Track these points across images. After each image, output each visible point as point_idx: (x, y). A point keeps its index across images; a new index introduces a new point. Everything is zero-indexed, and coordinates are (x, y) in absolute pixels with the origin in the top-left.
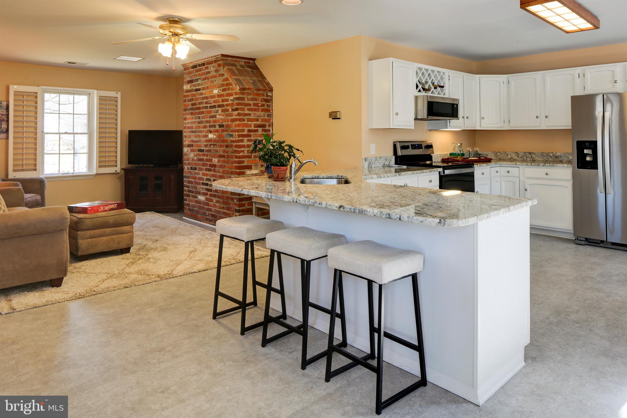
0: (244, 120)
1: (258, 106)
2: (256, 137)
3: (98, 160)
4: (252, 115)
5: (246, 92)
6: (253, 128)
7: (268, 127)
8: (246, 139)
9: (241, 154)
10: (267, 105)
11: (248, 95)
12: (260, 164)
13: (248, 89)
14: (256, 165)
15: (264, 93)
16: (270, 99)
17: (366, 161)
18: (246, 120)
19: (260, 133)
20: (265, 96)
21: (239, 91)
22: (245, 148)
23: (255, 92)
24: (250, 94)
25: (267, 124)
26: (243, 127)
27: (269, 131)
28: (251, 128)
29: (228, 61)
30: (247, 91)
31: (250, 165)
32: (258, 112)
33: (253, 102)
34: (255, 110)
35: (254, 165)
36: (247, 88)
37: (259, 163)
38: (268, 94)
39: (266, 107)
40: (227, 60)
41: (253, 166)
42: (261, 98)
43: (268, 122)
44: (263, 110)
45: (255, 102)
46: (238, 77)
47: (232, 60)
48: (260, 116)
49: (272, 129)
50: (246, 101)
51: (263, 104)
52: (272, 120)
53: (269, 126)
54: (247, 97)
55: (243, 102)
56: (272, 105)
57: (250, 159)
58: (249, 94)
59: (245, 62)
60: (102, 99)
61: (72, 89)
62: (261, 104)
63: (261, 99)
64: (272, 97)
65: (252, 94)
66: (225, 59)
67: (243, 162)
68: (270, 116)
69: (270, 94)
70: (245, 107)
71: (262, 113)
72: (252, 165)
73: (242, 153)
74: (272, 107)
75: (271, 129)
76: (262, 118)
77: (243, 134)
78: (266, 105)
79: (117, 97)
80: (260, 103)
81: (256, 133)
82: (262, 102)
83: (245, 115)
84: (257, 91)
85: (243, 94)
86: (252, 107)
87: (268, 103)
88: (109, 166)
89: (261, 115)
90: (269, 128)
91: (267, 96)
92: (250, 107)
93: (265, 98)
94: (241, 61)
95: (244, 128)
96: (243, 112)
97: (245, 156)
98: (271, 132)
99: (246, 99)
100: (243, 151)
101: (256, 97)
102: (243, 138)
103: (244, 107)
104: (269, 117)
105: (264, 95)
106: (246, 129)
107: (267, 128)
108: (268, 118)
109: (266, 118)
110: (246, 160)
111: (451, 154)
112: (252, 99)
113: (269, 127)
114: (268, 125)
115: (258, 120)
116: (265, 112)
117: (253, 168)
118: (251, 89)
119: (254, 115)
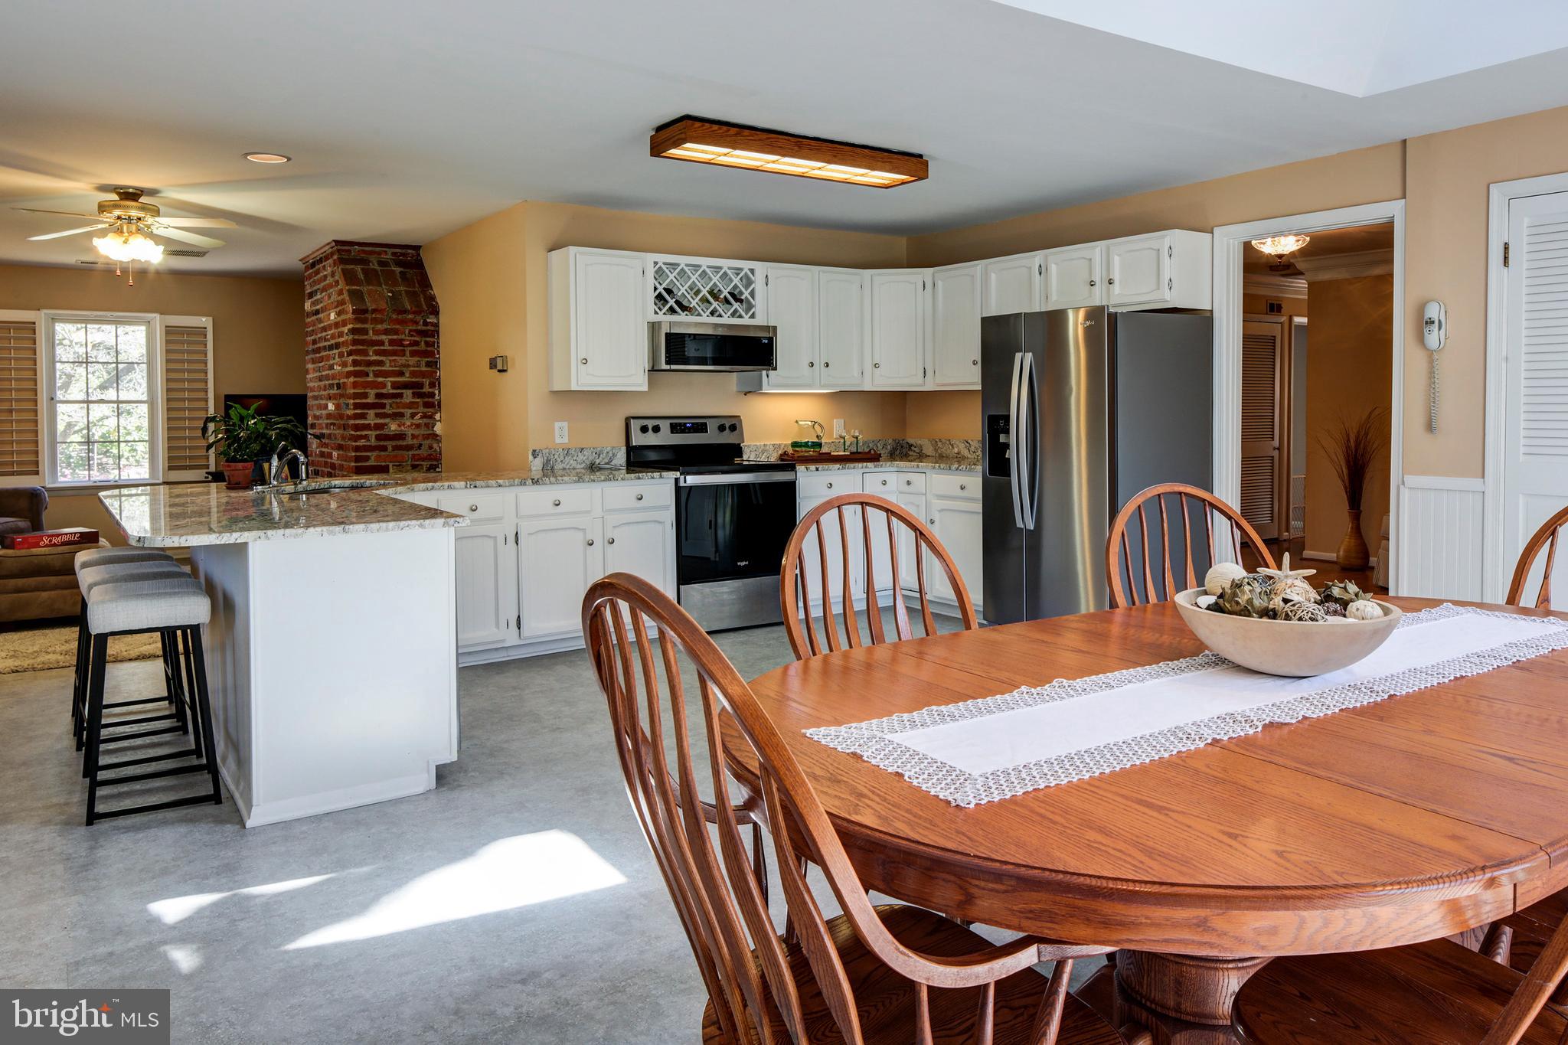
0: (367, 375)
1: (403, 345)
2: (398, 407)
3: (166, 456)
4: (388, 365)
5: (370, 317)
6: (389, 390)
7: (427, 387)
8: (372, 412)
9: (362, 443)
10: (426, 342)
11: (376, 324)
12: (409, 463)
13: (374, 311)
14: (400, 465)
15: (418, 318)
16: (433, 331)
17: (535, 458)
18: (371, 375)
19: (408, 401)
20: (421, 323)
21: (354, 316)
22: (371, 430)
23: (394, 316)
24: (382, 322)
25: (427, 381)
26: (365, 388)
27: (432, 395)
28: (384, 391)
29: (353, 254)
30: (374, 316)
31: (383, 464)
32: (403, 358)
33: (390, 337)
34: (394, 353)
35: (393, 465)
36: (370, 309)
37: (406, 462)
38: (428, 320)
39: (423, 346)
40: (350, 251)
41: (391, 466)
42: (410, 328)
43: (428, 377)
44: (413, 354)
45: (395, 337)
46: (358, 288)
47: (363, 251)
48: (409, 366)
49: (440, 392)
50: (371, 336)
51: (415, 341)
52: (438, 374)
53: (432, 385)
54: (373, 328)
55: (365, 337)
56: (438, 343)
57: (382, 453)
58: (375, 321)
59: (394, 254)
60: (169, 331)
61: (109, 314)
62: (410, 340)
63: (410, 331)
64: (437, 325)
65: (385, 321)
66: (343, 251)
67: (367, 458)
68: (434, 364)
69: (431, 319)
70: (370, 348)
71: (413, 361)
72: (388, 465)
73: (362, 441)
74: (438, 347)
75: (437, 392)
76: (412, 369)
77: (364, 403)
78: (423, 343)
79: (205, 328)
80: (407, 338)
81: (398, 400)
82: (412, 336)
83: (370, 363)
84: (398, 314)
85: (364, 321)
86: (387, 347)
87: (428, 339)
88: (191, 467)
89: (411, 363)
90: (430, 390)
91: (426, 323)
92: (382, 348)
93: (419, 328)
94: (385, 252)
95: (366, 391)
96: (362, 358)
97: (370, 446)
98: (437, 397)
99: (371, 332)
100: (366, 437)
101: (398, 327)
102: (366, 411)
103: (365, 348)
104: (431, 367)
105: (416, 323)
106: (372, 392)
107: (427, 389)
108: (429, 369)
109: (424, 369)
110: (373, 455)
111: (795, 445)
112: (386, 332)
113: (430, 388)
114: (430, 384)
115: (402, 374)
116: (421, 357)
117: (391, 470)
118: (382, 310)
119: (393, 364)
